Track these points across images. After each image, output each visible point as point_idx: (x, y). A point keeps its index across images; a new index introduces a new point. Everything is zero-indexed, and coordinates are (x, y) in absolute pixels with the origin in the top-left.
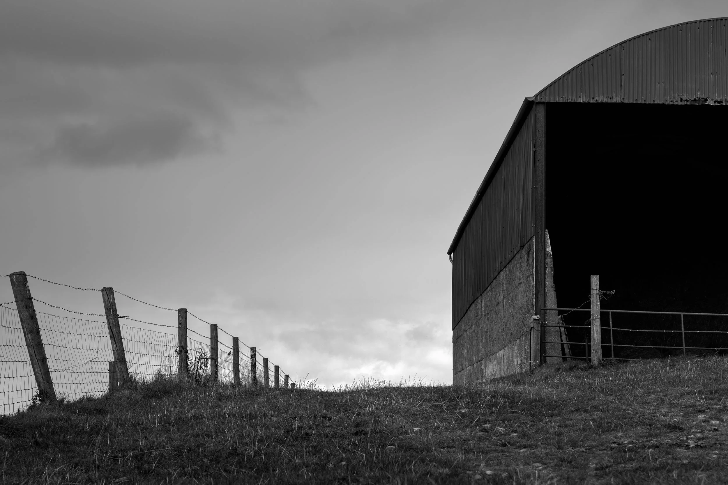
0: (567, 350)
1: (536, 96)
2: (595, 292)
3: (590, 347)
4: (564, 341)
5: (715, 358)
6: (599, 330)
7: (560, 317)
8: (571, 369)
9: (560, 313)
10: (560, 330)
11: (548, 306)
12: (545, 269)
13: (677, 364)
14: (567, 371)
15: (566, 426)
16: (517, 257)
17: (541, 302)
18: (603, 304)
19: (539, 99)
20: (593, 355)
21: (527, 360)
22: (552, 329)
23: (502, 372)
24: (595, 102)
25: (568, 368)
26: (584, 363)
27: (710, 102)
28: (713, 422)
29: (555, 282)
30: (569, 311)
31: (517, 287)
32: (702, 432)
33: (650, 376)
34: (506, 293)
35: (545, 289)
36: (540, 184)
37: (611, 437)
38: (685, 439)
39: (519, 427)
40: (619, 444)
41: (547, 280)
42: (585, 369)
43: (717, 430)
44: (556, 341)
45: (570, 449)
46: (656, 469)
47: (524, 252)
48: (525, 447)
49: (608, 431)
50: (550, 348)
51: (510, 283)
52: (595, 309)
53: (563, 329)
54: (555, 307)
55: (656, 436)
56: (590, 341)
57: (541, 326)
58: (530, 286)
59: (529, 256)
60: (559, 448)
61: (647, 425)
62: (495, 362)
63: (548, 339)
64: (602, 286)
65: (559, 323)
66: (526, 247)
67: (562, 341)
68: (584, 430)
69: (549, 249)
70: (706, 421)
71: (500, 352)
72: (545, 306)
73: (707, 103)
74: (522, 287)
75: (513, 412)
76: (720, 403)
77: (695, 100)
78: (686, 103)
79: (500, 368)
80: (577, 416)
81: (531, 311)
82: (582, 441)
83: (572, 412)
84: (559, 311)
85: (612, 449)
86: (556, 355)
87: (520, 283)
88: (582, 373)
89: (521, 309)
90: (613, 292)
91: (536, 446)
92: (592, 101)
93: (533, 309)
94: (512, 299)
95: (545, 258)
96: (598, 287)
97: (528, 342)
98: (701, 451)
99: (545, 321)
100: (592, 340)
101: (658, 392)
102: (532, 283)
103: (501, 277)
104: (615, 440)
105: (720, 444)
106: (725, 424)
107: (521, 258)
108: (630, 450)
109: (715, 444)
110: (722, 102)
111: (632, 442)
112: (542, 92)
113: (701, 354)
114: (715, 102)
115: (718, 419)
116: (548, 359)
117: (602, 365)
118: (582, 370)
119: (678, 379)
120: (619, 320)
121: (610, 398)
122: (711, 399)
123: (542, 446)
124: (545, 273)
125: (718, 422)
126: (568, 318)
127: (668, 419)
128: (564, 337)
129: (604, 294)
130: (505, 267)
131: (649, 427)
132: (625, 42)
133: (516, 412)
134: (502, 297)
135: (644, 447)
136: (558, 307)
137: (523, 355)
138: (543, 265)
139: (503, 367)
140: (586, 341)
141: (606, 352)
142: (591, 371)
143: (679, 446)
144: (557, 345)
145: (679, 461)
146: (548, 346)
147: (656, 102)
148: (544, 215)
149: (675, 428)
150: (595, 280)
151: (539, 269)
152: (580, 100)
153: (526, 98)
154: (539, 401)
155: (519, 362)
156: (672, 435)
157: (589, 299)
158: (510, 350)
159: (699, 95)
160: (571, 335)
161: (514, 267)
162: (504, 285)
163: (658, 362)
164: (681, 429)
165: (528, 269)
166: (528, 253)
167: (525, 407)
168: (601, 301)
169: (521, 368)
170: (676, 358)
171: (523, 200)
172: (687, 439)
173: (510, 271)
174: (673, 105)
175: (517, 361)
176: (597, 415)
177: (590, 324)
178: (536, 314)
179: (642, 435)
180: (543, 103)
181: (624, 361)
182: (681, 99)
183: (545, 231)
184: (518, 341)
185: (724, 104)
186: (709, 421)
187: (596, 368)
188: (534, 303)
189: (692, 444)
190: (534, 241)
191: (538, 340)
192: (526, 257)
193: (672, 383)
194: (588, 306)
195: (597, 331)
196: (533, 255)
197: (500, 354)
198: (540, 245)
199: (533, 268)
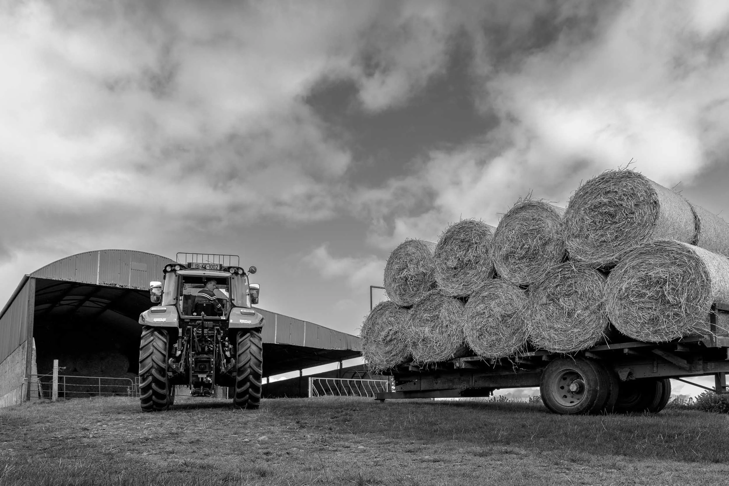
0: (41, 394)
1: (31, 274)
2: (56, 367)
3: (52, 392)
4: (40, 390)
5: (112, 397)
6: (57, 385)
7: (38, 378)
8: (41, 403)
9: (38, 377)
10: (38, 385)
11: (32, 373)
12: (32, 356)
13: (94, 400)
14: (39, 404)
15: (31, 430)
16: (17, 350)
17: (28, 371)
18: (60, 373)
19: (32, 276)
20: (53, 396)
21: (20, 399)
22: (34, 384)
23: (6, 405)
24: (61, 280)
25: (40, 402)
26: (48, 400)
27: (118, 286)
28: (104, 426)
29: (37, 362)
30: (42, 376)
31: (16, 364)
32: (97, 431)
33: (80, 406)
34: (10, 367)
35: (31, 366)
36: (31, 316)
37: (53, 434)
38: (89, 434)
39: (5, 431)
40: (55, 438)
41: (32, 361)
42: (48, 403)
43: (105, 429)
44: (36, 390)
45: (30, 441)
46: (71, 448)
47: (21, 347)
48: (6, 441)
49: (52, 432)
50: (32, 393)
51: (12, 362)
52: (56, 375)
53: (39, 384)
54: (36, 374)
55: (75, 433)
56: (52, 389)
57: (28, 383)
58: (23, 364)
59: (23, 349)
60: (25, 441)
61: (72, 428)
62: (3, 400)
63: (32, 389)
64: (60, 365)
65: (38, 381)
66: (22, 345)
67: (39, 389)
68: (40, 432)
69: (34, 347)
70: (101, 426)
71: (6, 395)
72: (31, 373)
73: (116, 286)
74: (19, 365)
75: (3, 425)
76: (109, 417)
77: (111, 284)
78: (106, 285)
79: (5, 403)
80: (38, 425)
81: (23, 376)
82: (37, 437)
83: (36, 423)
84: (38, 376)
85: (52, 440)
86: (35, 396)
87: (18, 362)
88: (47, 405)
89: (18, 375)
90: (65, 368)
91: (12, 440)
92: (60, 280)
93: (24, 375)
94: (14, 370)
95: (32, 351)
96: (57, 365)
97: (21, 391)
98: (94, 439)
99: (30, 380)
100: (53, 389)
101: (81, 413)
102: (25, 362)
103: (8, 359)
104: (54, 436)
105: (104, 436)
106: (109, 427)
107: (19, 350)
108: (60, 440)
109: (102, 435)
110: (123, 286)
111: (62, 437)
112: (34, 272)
113: (106, 396)
114: (120, 286)
115: (106, 424)
116: (31, 398)
117: (58, 401)
118: (47, 403)
119: (93, 407)
120: (68, 380)
121: (57, 416)
122: (106, 416)
123: (16, 440)
124: (31, 358)
125: (106, 426)
126: (42, 379)
127: (83, 425)
128: (40, 388)
129: (60, 368)
130: (10, 354)
131: (73, 429)
132: (78, 255)
133: (5, 424)
134: (8, 369)
135: (67, 439)
136: (38, 374)
137: (18, 397)
138: (30, 354)
139: (7, 402)
140: (50, 390)
141: (60, 395)
142: (52, 404)
143: (84, 437)
144: (36, 392)
145: (83, 444)
146: (31, 392)
147: (92, 283)
148: (32, 330)
149: (85, 429)
150: (56, 362)
151: (28, 356)
152: (54, 279)
153: (25, 275)
154: (19, 419)
155: (16, 400)
156: (83, 433)
157: (52, 371)
158: (11, 394)
159: (112, 282)
160: (43, 386)
161: (15, 355)
162: (10, 363)
163: (85, 400)
164: (88, 430)
165: (23, 356)
166: (23, 348)
167: (11, 421)
168: (58, 372)
169: (17, 403)
170: (94, 398)
171: (22, 323)
172: (90, 434)
173: (13, 357)
174: (100, 285)
175: (14, 399)
176: (48, 424)
177: (52, 382)
178: (26, 377)
179: (68, 433)
180: (35, 278)
181: (69, 399)
182: (104, 283)
183: (32, 338)
184: (15, 390)
185: (124, 287)
186: (102, 426)
187: (55, 402)
188: (25, 372)
189: (91, 436)
190: (26, 343)
191: (26, 389)
192: (22, 350)
193: (90, 409)
194: (52, 374)
195: (56, 385)
196: (25, 349)
197: (5, 396)
198: (29, 345)
199: (25, 355)
